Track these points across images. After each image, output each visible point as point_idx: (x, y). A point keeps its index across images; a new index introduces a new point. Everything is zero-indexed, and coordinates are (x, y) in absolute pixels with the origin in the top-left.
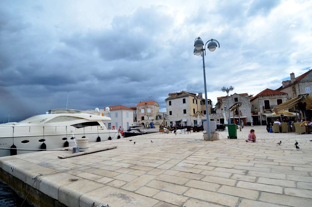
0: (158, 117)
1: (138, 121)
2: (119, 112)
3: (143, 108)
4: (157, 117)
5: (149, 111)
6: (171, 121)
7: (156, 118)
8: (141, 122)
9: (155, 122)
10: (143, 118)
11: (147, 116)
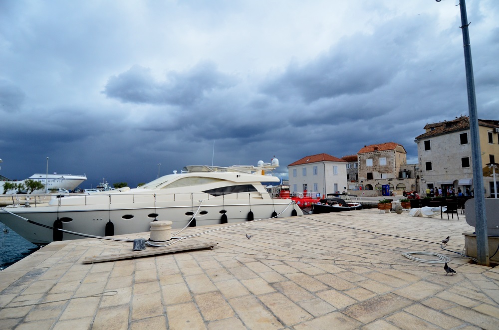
0: (404, 174)
1: (360, 181)
2: (319, 166)
3: (370, 158)
4: (401, 173)
5: (383, 162)
6: (429, 183)
7: (398, 176)
8: (365, 183)
9: (394, 183)
10: (370, 176)
11: (379, 172)
